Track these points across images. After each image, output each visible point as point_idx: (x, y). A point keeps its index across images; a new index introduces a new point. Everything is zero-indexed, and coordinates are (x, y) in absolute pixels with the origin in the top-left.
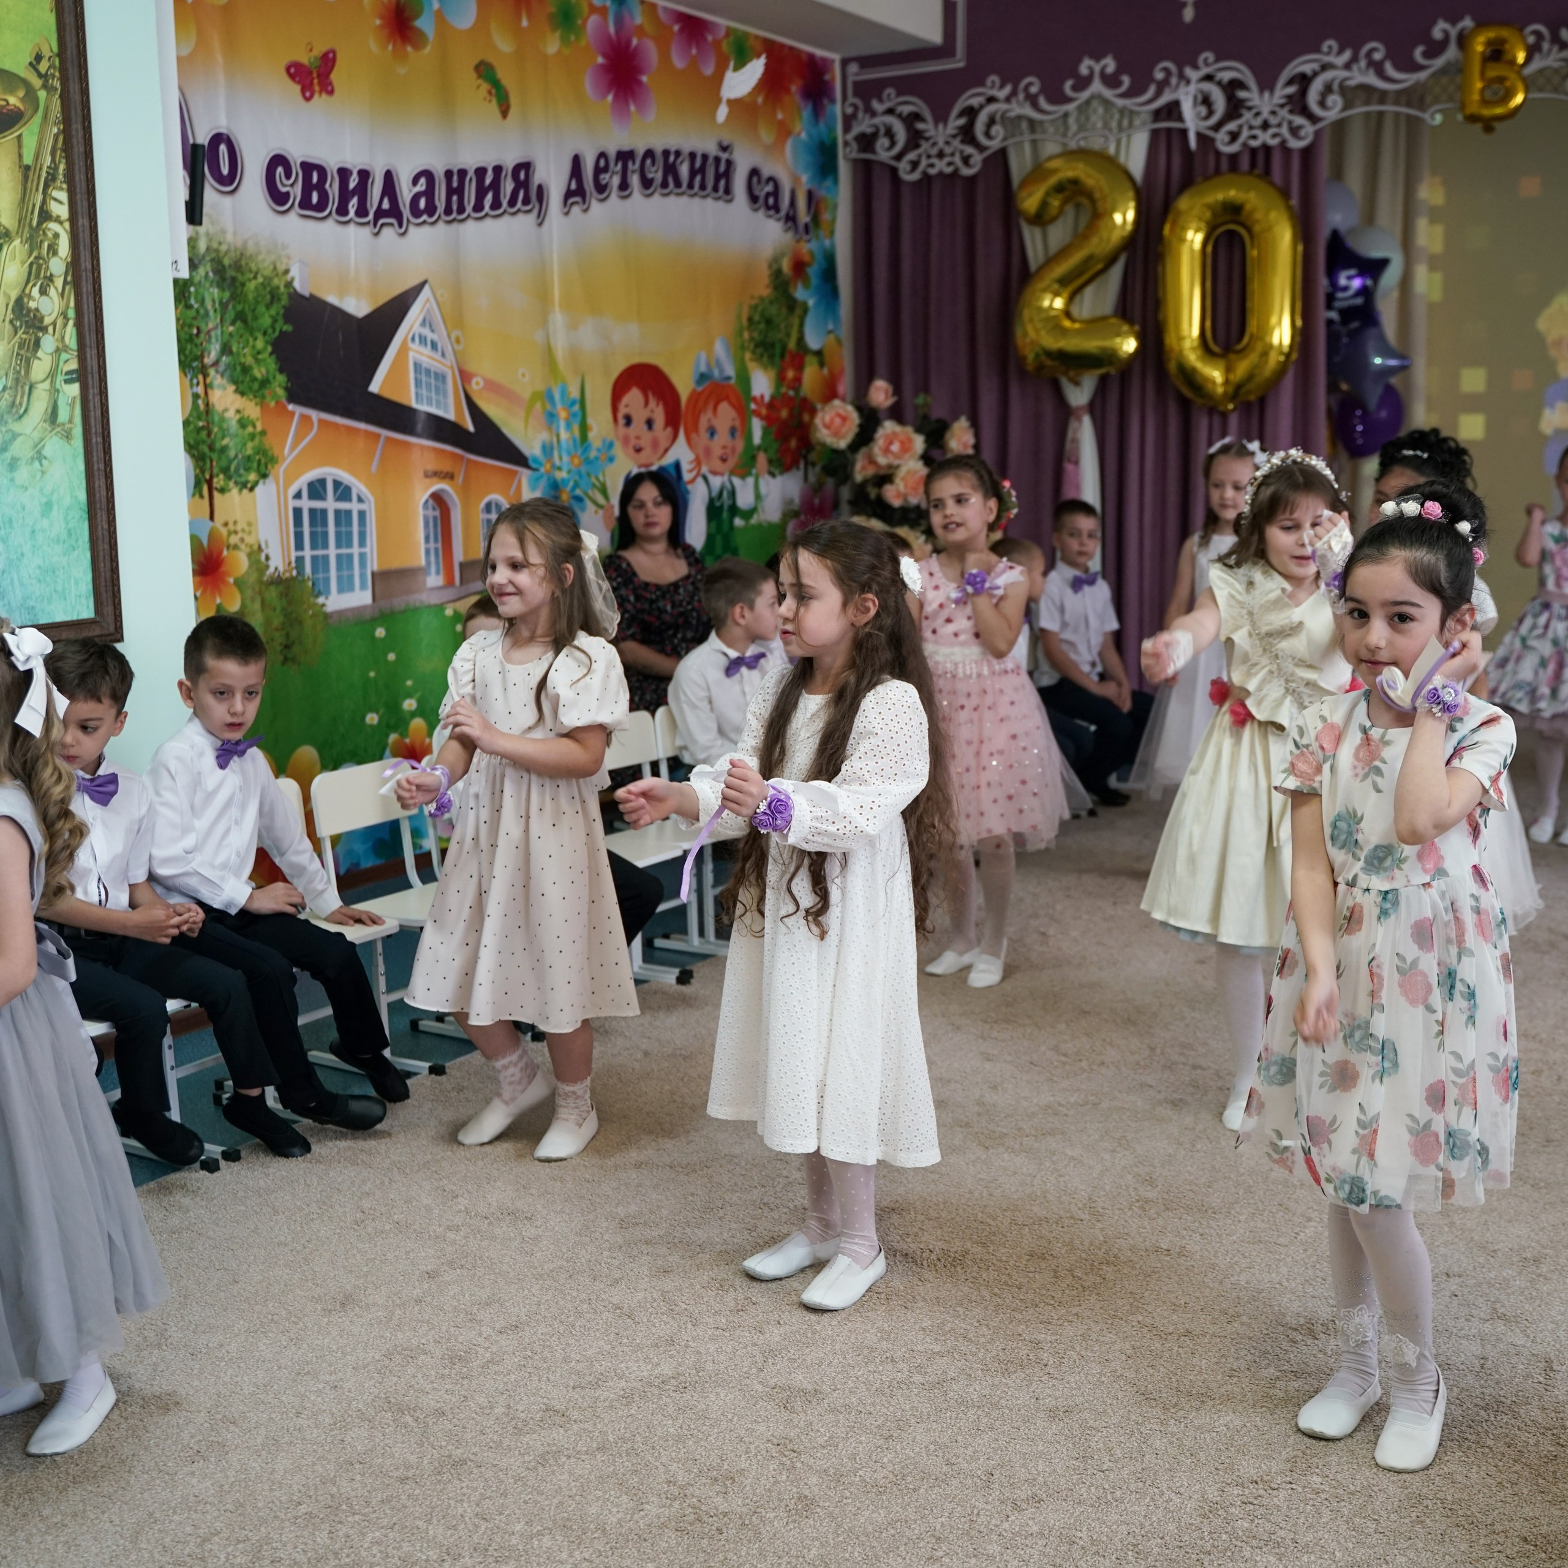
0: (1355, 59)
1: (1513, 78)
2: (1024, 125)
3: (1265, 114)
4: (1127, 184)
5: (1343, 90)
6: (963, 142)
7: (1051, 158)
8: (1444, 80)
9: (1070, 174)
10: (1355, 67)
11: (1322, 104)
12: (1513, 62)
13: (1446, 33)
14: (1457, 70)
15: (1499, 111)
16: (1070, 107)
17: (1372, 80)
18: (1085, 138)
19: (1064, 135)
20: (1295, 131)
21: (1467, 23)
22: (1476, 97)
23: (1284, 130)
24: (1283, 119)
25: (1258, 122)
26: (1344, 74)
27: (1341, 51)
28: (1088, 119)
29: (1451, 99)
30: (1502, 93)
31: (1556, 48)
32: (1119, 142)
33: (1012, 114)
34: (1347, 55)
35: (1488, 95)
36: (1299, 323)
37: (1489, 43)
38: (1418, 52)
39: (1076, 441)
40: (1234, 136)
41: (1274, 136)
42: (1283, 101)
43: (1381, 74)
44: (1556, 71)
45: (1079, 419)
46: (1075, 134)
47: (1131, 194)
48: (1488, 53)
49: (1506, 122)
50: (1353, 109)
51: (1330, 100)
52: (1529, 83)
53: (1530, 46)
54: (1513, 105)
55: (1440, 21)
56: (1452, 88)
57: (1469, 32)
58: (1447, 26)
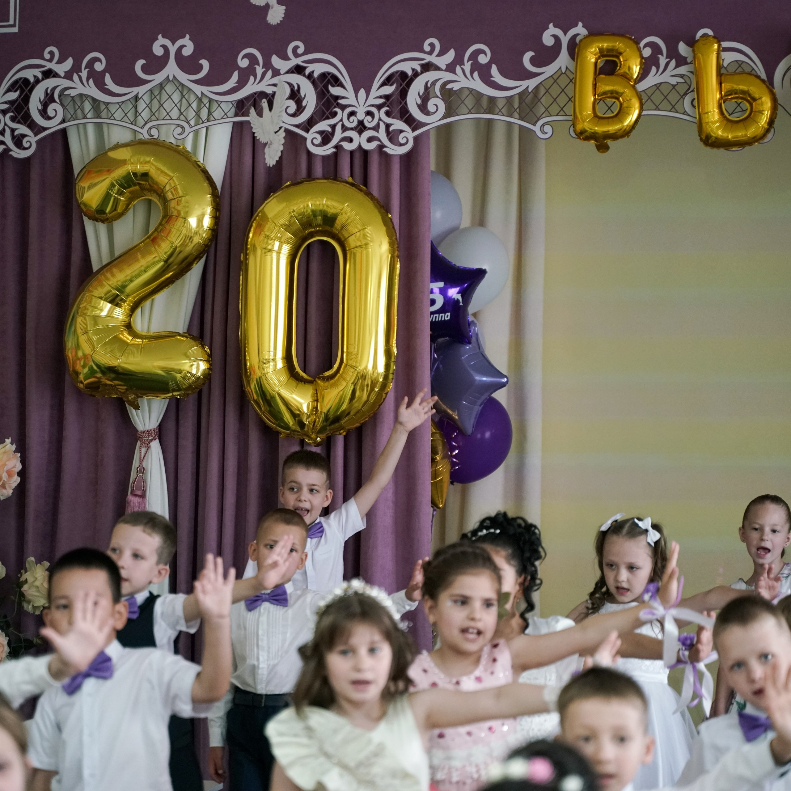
0: (458, 60)
1: (626, 93)
2: (87, 106)
3: (361, 115)
4: (206, 185)
5: (446, 93)
6: (13, 119)
7: (117, 146)
8: (555, 90)
9: (140, 168)
10: (458, 69)
11: (423, 108)
12: (626, 77)
13: (558, 41)
14: (569, 80)
15: (612, 128)
16: (141, 90)
17: (477, 85)
18: (157, 127)
19: (134, 123)
20: (392, 136)
21: (580, 30)
22: (588, 111)
23: (382, 134)
24: (380, 119)
25: (353, 122)
26: (449, 76)
27: (442, 52)
28: (161, 105)
29: (561, 111)
30: (616, 109)
31: (673, 63)
32: (196, 133)
33: (73, 93)
34: (451, 55)
35: (602, 111)
36: (395, 350)
37: (602, 53)
38: (528, 57)
39: (141, 470)
40: (326, 138)
41: (370, 140)
42: (382, 101)
43: (486, 78)
44: (674, 86)
45: (148, 446)
46: (146, 123)
47: (209, 197)
48: (600, 65)
49: (620, 140)
50: (458, 115)
51: (431, 106)
52: (645, 98)
53: (646, 59)
54: (626, 123)
55: (551, 25)
56: (562, 100)
57: (581, 41)
58: (559, 32)
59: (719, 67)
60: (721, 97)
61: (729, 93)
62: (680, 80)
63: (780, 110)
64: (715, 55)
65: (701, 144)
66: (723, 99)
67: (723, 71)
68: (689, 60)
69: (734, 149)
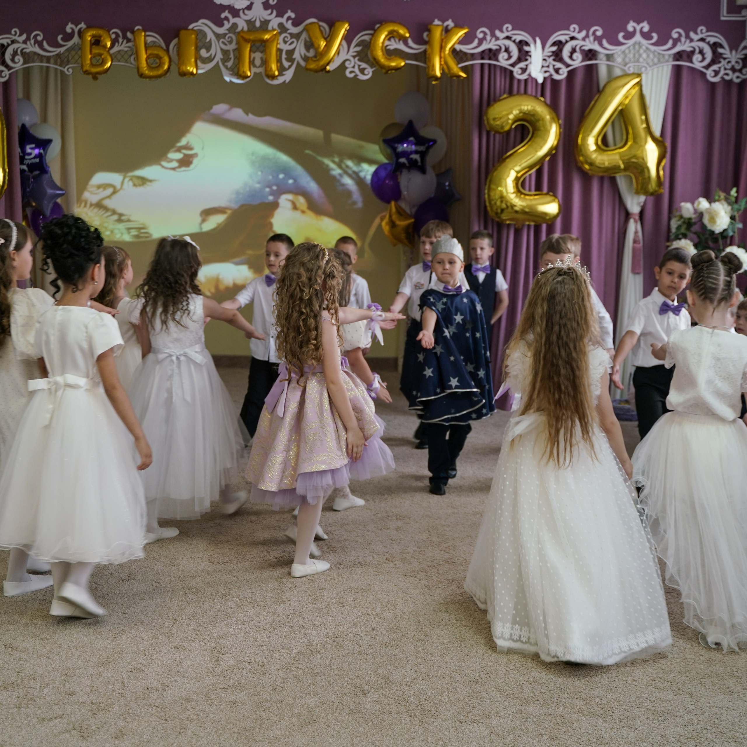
0: (28, 39)
1: (105, 54)
5: (23, 54)
8: (73, 53)
10: (28, 43)
11: (13, 60)
12: (105, 46)
13: (73, 31)
14: (79, 48)
15: (99, 70)
17: (37, 50)
21: (83, 25)
22: (89, 62)
26: (24, 46)
27: (20, 35)
29: (76, 62)
30: (101, 61)
31: (125, 41)
34: (24, 37)
35: (94, 62)
36: (7, 170)
37: (93, 36)
38: (60, 37)
43: (41, 47)
44: (126, 52)
48: (93, 41)
49: (103, 75)
50: (28, 63)
51: (16, 59)
52: (113, 57)
53: (114, 39)
54: (105, 67)
55: (70, 23)
56: (76, 57)
57: (83, 30)
58: (73, 26)
59: (145, 43)
60: (147, 57)
61: (150, 54)
62: (128, 49)
63: (172, 63)
64: (143, 38)
65: (138, 77)
66: (148, 58)
67: (147, 45)
68: (132, 40)
69: (153, 79)
